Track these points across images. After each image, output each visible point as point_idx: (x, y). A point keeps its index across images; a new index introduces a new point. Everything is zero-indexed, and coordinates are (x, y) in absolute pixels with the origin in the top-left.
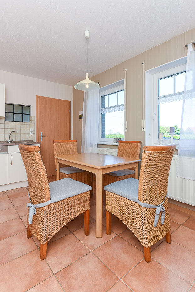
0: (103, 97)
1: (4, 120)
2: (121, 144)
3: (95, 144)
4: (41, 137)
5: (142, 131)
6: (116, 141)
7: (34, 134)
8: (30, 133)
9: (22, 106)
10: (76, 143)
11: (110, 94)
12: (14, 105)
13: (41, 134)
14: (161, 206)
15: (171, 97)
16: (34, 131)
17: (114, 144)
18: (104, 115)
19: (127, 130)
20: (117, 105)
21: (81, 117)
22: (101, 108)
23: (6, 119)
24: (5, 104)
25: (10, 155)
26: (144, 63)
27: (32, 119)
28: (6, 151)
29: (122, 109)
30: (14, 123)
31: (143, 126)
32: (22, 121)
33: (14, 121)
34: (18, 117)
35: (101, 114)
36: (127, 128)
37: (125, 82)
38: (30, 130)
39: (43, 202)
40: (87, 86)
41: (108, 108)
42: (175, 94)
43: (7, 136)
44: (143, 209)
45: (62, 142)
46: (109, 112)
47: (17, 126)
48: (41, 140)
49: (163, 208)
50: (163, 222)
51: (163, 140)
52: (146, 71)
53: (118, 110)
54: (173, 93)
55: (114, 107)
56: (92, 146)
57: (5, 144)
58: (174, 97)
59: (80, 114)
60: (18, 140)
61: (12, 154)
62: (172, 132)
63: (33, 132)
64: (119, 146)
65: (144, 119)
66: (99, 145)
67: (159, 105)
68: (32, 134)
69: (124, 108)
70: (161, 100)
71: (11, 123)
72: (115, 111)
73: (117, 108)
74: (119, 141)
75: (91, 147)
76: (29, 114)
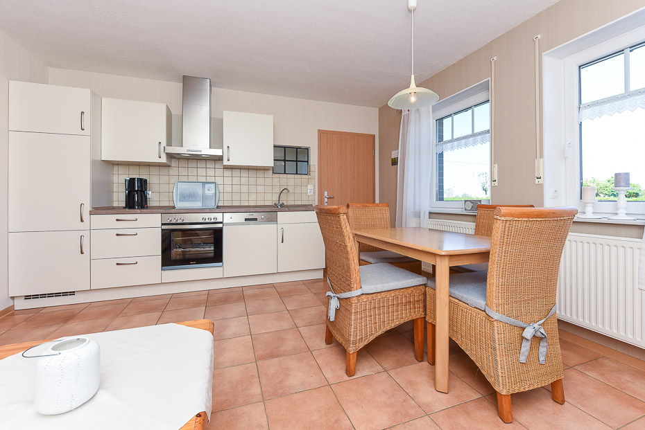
0: (440, 121)
1: (271, 171)
2: (482, 211)
3: (425, 213)
4: (326, 200)
5: (537, 182)
6: (470, 205)
7: (314, 193)
8: (309, 191)
9: (297, 148)
10: (387, 208)
11: (455, 113)
12: (285, 148)
13: (326, 193)
14: (536, 325)
15: (617, 104)
16: (314, 190)
17: (465, 213)
18: (441, 156)
19: (496, 183)
20: (470, 133)
21: (395, 162)
22: (435, 142)
23: (274, 171)
24: (274, 147)
25: (280, 227)
26: (539, 36)
27: (312, 169)
28: (275, 220)
29: (483, 141)
30: (285, 176)
31: (539, 172)
32: (297, 174)
33: (285, 173)
34: (291, 166)
35: (435, 156)
36: (496, 178)
37: (492, 85)
38: (309, 187)
39: (350, 291)
40: (413, 99)
41: (449, 142)
42: (628, 94)
43: (276, 198)
44: (495, 323)
45: (364, 206)
46: (452, 148)
47: (290, 180)
48: (326, 204)
49: (542, 331)
50: (542, 358)
51: (593, 203)
52: (545, 53)
53: (474, 143)
54: (623, 92)
55: (466, 137)
56: (418, 215)
57: (274, 209)
58: (627, 101)
59: (393, 157)
60: (291, 203)
61: (283, 226)
62: (622, 184)
63: (312, 191)
64: (478, 217)
65: (542, 156)
66: (432, 215)
67: (581, 125)
68: (312, 194)
69: (488, 137)
70: (586, 112)
71: (282, 176)
72: (466, 145)
73: (471, 139)
74: (477, 205)
75: (415, 217)
76: (308, 162)
